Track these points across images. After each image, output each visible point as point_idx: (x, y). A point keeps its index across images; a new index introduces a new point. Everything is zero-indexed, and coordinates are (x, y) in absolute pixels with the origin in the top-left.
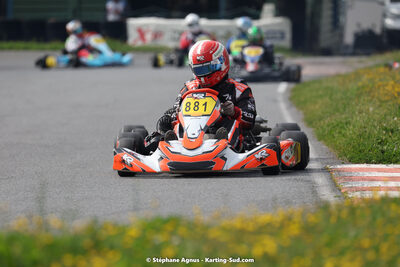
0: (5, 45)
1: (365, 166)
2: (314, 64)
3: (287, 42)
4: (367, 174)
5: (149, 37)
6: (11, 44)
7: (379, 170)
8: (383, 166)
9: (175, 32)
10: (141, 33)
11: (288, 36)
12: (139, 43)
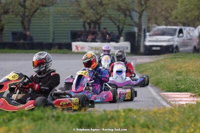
0: (28, 51)
1: (172, 93)
2: (140, 58)
3: (129, 51)
4: (174, 96)
5: (79, 48)
6: (31, 51)
7: (178, 95)
8: (179, 93)
9: (89, 47)
10: (77, 47)
11: (129, 48)
12: (76, 51)
